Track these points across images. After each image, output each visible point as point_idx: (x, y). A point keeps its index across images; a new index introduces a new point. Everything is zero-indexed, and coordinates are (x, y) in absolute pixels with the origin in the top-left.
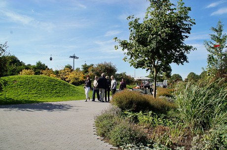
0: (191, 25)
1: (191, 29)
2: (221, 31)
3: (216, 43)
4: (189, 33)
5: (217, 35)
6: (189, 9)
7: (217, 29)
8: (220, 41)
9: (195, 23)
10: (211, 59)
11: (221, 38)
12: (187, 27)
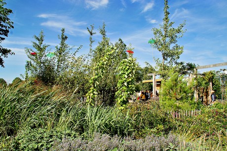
0: (9, 28)
1: (8, 32)
2: (42, 41)
3: (36, 51)
4: (6, 35)
5: (38, 44)
6: (10, 11)
7: (39, 38)
8: (40, 49)
9: (13, 27)
10: (28, 65)
11: (42, 47)
12: (4, 29)
